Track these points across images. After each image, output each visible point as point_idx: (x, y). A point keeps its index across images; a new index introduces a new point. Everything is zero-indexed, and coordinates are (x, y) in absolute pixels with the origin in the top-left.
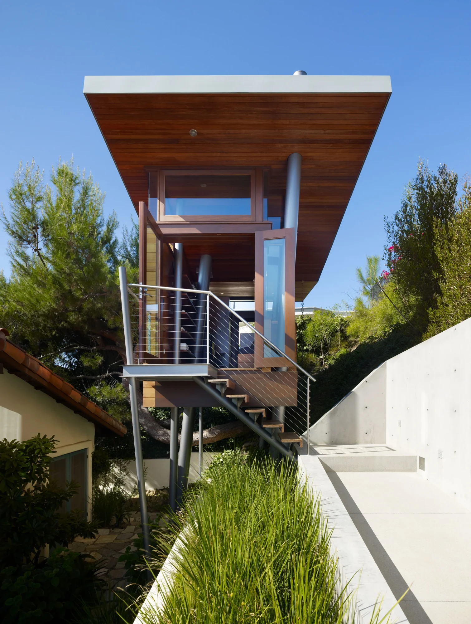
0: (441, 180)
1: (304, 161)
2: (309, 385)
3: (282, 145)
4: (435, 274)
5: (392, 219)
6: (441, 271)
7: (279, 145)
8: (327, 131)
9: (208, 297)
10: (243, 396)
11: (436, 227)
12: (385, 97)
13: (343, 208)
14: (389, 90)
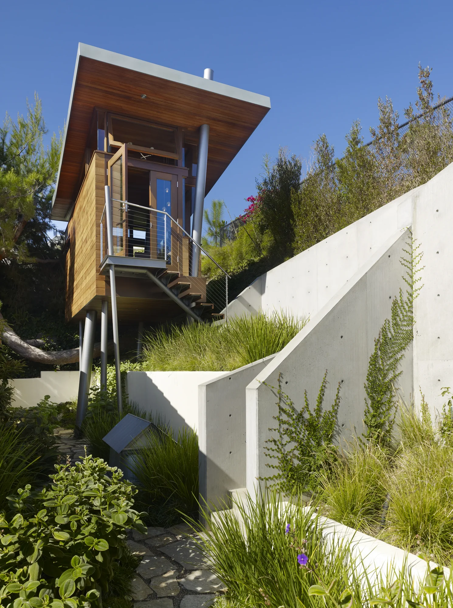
0: (293, 164)
1: (211, 130)
2: (227, 280)
3: (200, 118)
4: (291, 222)
5: (261, 181)
6: (294, 221)
7: (198, 118)
8: (230, 118)
9: (165, 216)
10: (189, 283)
11: (292, 194)
12: (266, 110)
13: (226, 164)
14: (270, 107)
